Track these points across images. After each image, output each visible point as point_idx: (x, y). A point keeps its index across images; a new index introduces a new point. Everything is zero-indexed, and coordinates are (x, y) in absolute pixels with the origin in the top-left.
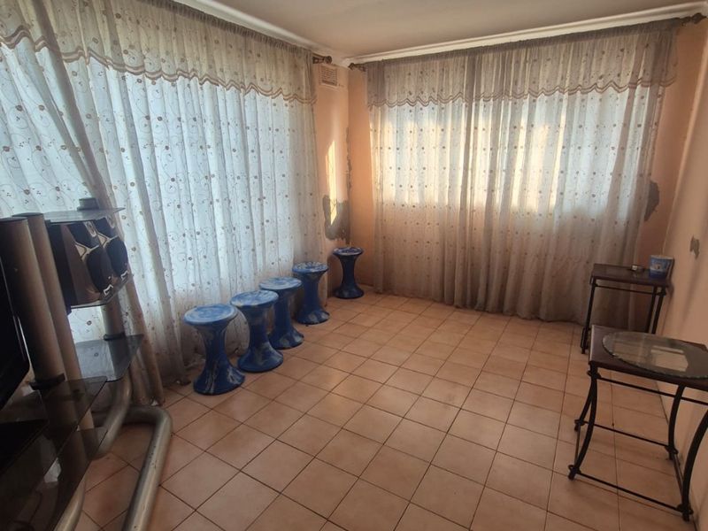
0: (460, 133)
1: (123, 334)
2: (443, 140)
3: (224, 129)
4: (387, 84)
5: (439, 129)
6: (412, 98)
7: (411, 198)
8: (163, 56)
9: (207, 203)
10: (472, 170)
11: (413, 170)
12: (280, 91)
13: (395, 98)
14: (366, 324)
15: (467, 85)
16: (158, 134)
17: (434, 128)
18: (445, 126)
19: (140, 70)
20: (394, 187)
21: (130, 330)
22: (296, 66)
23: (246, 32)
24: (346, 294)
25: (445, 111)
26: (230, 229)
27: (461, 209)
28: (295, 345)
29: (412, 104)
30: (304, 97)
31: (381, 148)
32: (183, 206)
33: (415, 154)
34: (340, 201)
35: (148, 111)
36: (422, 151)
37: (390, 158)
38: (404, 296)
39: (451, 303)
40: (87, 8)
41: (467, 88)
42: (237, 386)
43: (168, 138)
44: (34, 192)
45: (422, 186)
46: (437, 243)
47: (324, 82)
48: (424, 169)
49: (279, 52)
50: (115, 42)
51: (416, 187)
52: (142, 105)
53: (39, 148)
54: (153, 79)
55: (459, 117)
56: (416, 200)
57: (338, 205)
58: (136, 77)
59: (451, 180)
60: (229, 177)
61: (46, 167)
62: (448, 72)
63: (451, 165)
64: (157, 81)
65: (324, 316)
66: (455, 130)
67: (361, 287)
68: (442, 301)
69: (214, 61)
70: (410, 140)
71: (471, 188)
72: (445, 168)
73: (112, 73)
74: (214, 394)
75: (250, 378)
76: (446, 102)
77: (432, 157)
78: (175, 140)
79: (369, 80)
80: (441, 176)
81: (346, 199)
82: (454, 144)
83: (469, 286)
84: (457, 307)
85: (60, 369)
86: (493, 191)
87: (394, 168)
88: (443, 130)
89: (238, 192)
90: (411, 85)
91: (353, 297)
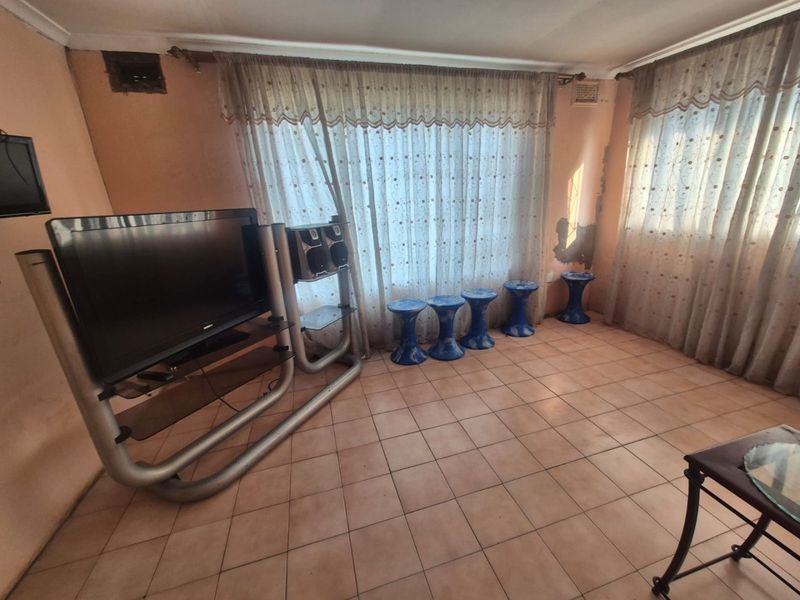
0: (748, 138)
1: (349, 306)
2: (720, 149)
3: (444, 161)
4: (656, 89)
5: (717, 136)
6: (685, 101)
7: (664, 224)
8: (398, 110)
9: (422, 221)
10: (758, 188)
11: (671, 190)
12: (509, 120)
13: (662, 105)
14: (562, 349)
15: (773, 69)
16: (389, 170)
17: (709, 135)
18: (726, 131)
19: (378, 124)
20: (644, 211)
21: (353, 304)
22: (532, 93)
23: (477, 73)
24: (567, 318)
25: (731, 112)
26: (440, 242)
27: (728, 240)
28: (481, 348)
29: (683, 108)
30: (538, 121)
31: (635, 166)
32: (405, 222)
33: (677, 172)
34: (584, 223)
35: (383, 154)
36: (688, 166)
37: (643, 177)
38: (636, 333)
39: (692, 355)
40: (347, 89)
41: (771, 74)
42: (415, 364)
43: (397, 172)
44: (308, 211)
45: (680, 209)
46: (687, 280)
47: (577, 100)
48: (687, 188)
49: (513, 83)
50: (363, 108)
51: (671, 211)
52: (379, 150)
53: (312, 184)
54: (389, 129)
55: (751, 116)
56: (669, 226)
57: (579, 228)
58: (376, 130)
59: (721, 202)
60: (445, 201)
61: (316, 196)
62: (744, 57)
63: (725, 183)
64: (392, 130)
65: (526, 332)
66: (741, 135)
67: (588, 313)
68: (681, 350)
69: (440, 106)
70: (673, 153)
71: (752, 213)
72: (715, 187)
73: (360, 129)
74: (399, 363)
75: (430, 361)
76: (734, 97)
77: (699, 174)
78: (402, 174)
79: (636, 88)
80: (709, 196)
81: (593, 222)
82: (735, 154)
83: (722, 340)
84: (699, 362)
85: (283, 313)
86: (788, 217)
87: (648, 189)
88: (721, 137)
89: (453, 213)
90: (686, 85)
91: (573, 322)
